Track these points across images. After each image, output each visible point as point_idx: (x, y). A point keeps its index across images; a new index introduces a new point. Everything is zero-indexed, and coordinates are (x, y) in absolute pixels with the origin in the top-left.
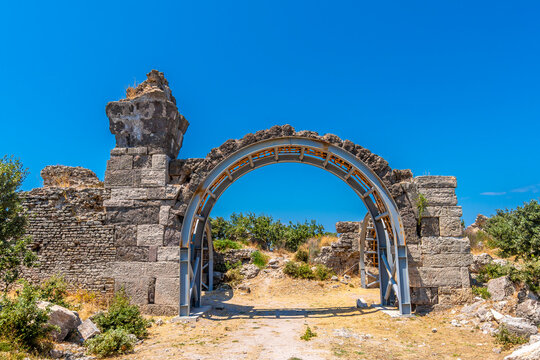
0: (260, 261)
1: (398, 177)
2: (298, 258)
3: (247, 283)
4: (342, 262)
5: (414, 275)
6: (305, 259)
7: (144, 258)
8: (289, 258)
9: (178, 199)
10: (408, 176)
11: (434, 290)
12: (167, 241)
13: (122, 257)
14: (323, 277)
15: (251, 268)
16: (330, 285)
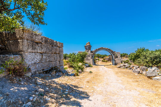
0: (99, 60)
1: (114, 52)
2: (103, 59)
3: (97, 62)
4: (109, 60)
5: (115, 62)
6: (104, 59)
7: (89, 60)
8: (102, 59)
9: (92, 55)
10: (115, 52)
11: (117, 63)
12: (91, 59)
13: (87, 60)
14: (107, 62)
15: (97, 61)
16: (107, 63)
